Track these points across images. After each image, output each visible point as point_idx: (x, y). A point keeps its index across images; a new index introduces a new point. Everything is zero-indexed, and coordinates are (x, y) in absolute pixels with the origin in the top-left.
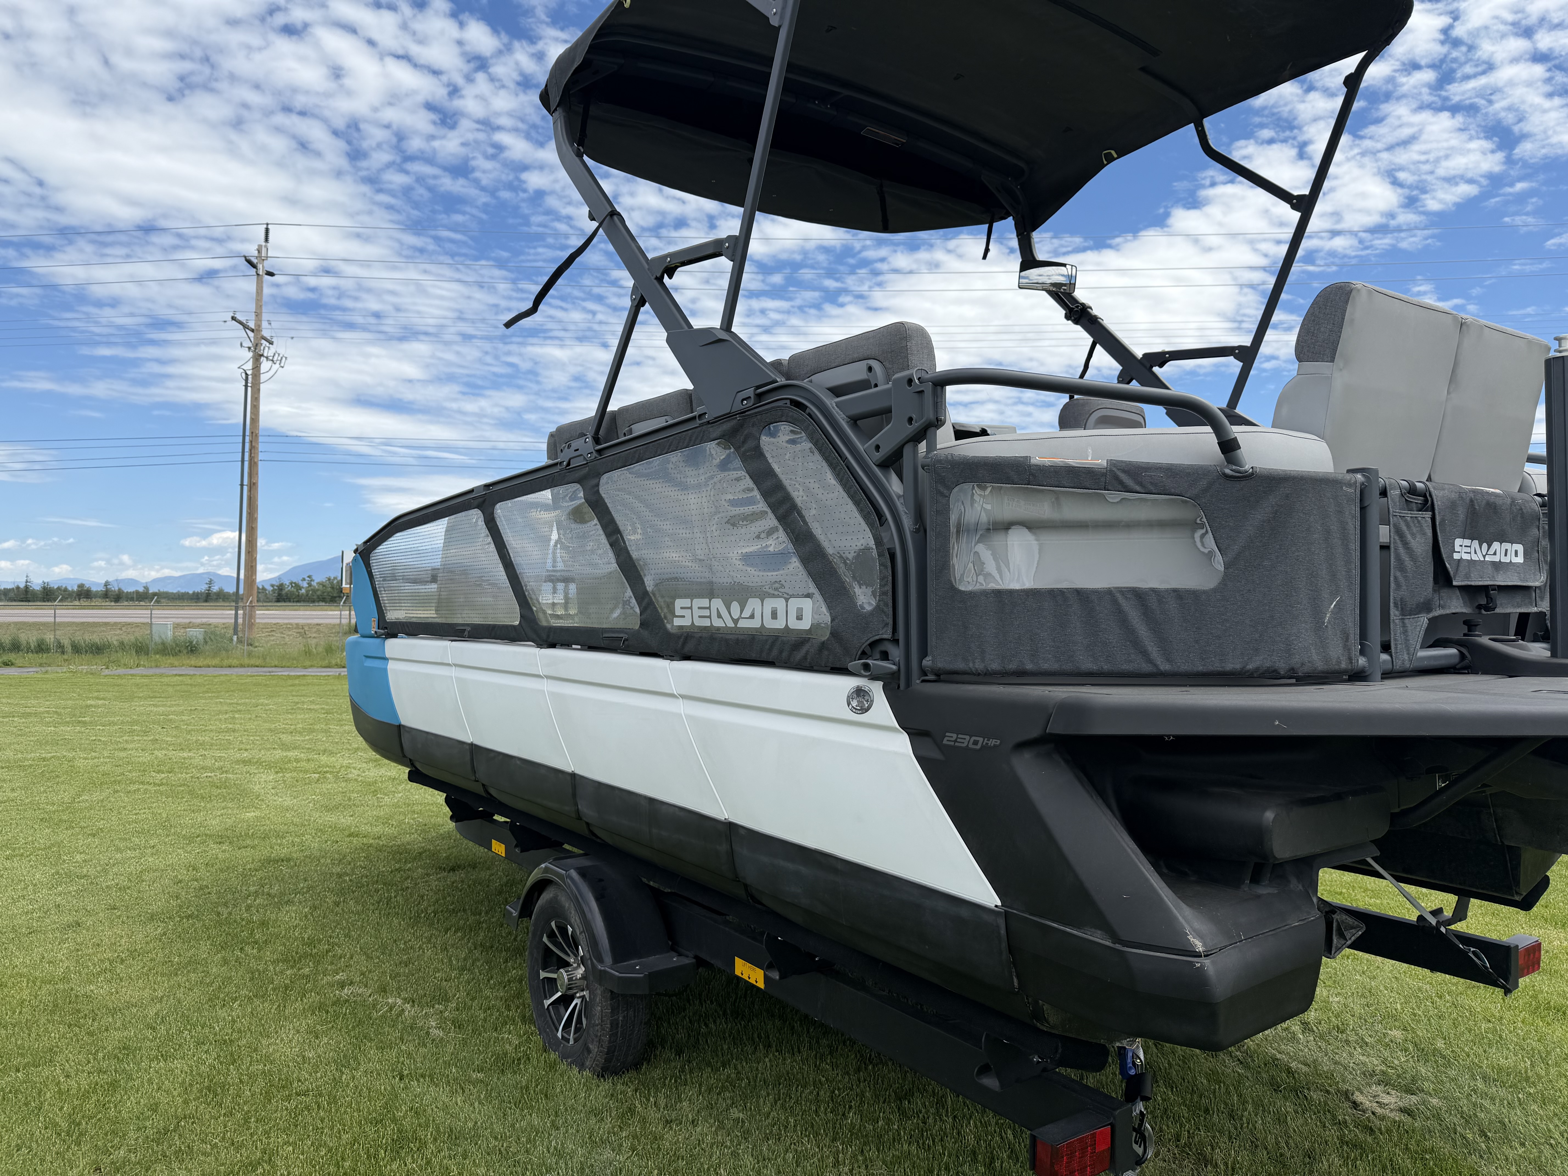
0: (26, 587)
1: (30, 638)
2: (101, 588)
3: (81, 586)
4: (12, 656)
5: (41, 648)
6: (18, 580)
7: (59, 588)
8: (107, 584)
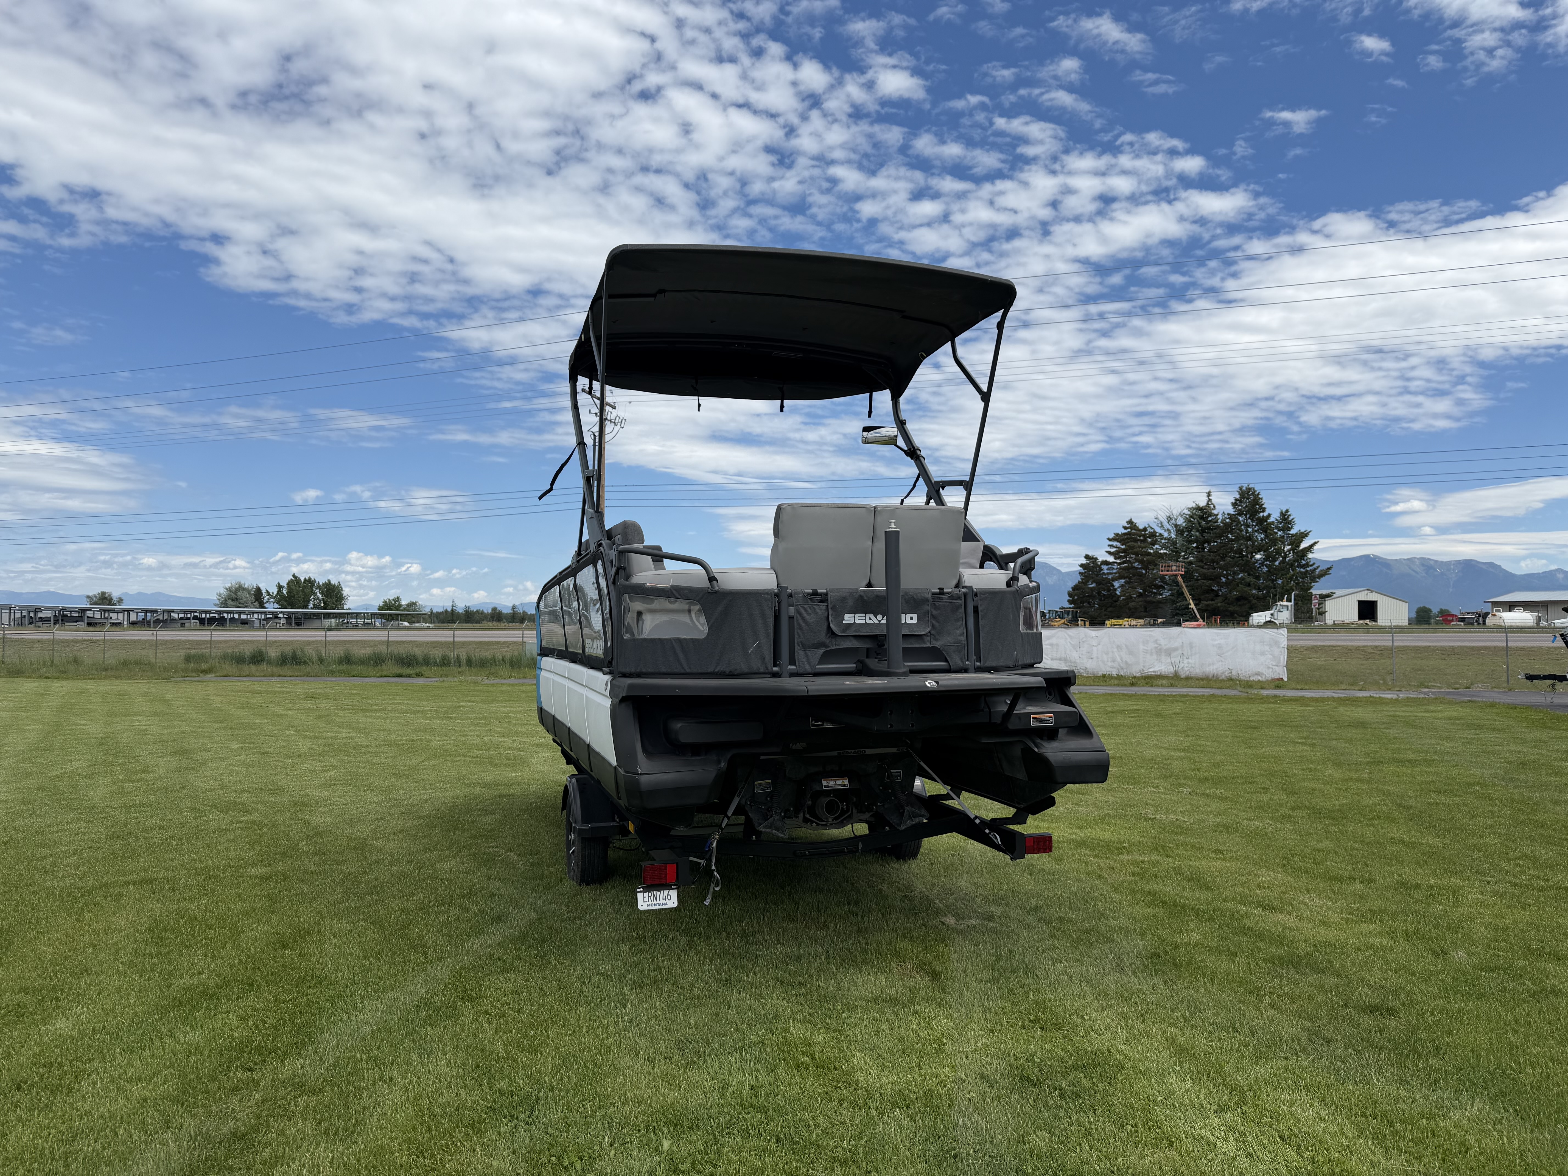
0: (452, 610)
1: (437, 654)
2: (509, 611)
3: (494, 609)
4: (424, 669)
5: (445, 662)
6: (446, 604)
7: (477, 611)
8: (514, 607)
